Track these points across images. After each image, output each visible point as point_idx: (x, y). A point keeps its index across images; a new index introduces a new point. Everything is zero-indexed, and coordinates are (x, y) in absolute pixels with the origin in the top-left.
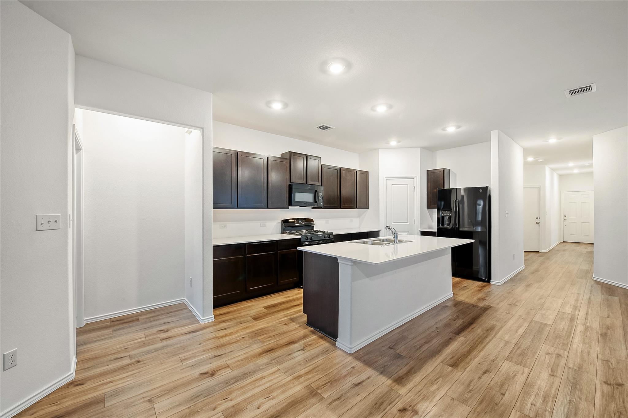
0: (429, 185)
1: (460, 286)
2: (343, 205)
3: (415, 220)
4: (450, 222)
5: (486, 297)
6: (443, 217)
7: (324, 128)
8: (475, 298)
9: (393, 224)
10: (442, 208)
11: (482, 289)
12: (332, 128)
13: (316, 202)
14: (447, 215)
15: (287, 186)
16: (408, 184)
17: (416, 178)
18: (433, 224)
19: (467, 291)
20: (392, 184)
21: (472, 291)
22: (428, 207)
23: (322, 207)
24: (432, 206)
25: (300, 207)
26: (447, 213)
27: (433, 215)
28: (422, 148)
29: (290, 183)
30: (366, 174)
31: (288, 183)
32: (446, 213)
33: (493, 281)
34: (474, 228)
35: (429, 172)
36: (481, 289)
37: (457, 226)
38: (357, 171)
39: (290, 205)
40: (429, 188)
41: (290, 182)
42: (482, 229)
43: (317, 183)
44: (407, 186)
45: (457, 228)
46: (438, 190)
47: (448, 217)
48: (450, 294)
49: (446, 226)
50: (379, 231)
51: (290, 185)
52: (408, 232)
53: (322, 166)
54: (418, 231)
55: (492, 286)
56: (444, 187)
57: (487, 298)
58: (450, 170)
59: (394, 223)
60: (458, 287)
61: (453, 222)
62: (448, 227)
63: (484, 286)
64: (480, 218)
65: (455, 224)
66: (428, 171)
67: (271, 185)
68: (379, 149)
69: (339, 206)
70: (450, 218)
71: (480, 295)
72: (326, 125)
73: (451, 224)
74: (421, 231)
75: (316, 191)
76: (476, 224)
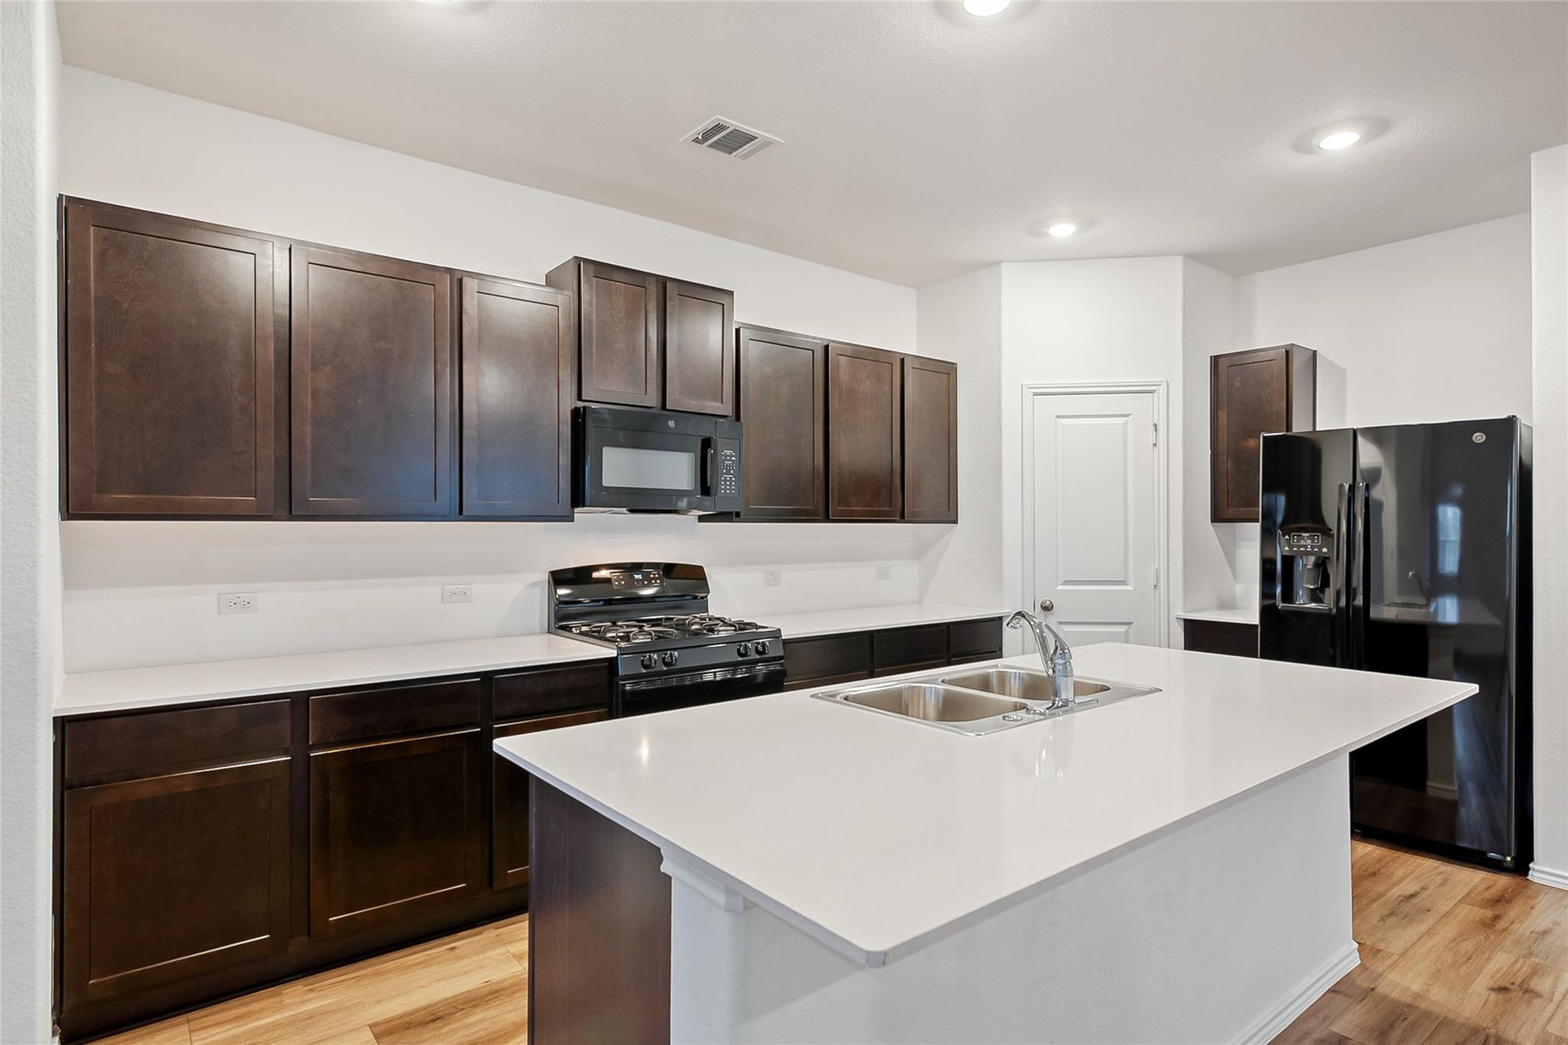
0: (1223, 418)
1: (1381, 896)
2: (840, 504)
3: (1157, 572)
4: (1325, 582)
5: (1535, 971)
6: (1289, 561)
7: (731, 141)
8: (1481, 984)
9: (1060, 587)
10: (1280, 519)
11: (1496, 918)
12: (767, 144)
13: (705, 489)
14: (1308, 554)
15: (566, 417)
16: (1128, 415)
17: (1162, 389)
18: (1239, 588)
19: (1423, 927)
20: (1058, 417)
21: (1449, 930)
22: (1217, 517)
23: (738, 514)
24: (1232, 511)
25: (632, 511)
26: (1306, 541)
27: (1237, 550)
28: (1193, 257)
29: (581, 404)
30: (946, 371)
31: (569, 402)
32: (1302, 542)
33: (1540, 871)
34: (1428, 605)
35: (1222, 363)
36: (1489, 913)
37: (1359, 601)
38: (902, 361)
39: (578, 506)
40: (1223, 434)
41: (580, 398)
42: (1462, 611)
43: (713, 407)
44: (1125, 424)
45: (1355, 608)
46: (1264, 437)
47: (1312, 559)
48: (1345, 958)
49: (1302, 602)
50: (1001, 618)
51: (576, 413)
52: (1130, 624)
53: (738, 331)
54: (1174, 622)
55: (1542, 901)
56: (1289, 427)
57: (1542, 984)
58: (1315, 352)
59: (1066, 583)
60: (1374, 901)
61: (1337, 579)
62: (1313, 605)
63: (1501, 901)
64: (1450, 562)
65: (1350, 593)
66: (1215, 360)
67: (474, 408)
68: (1000, 263)
69: (821, 507)
70: (1322, 564)
71: (1500, 963)
72: (733, 123)
73: (1329, 594)
74: (1186, 621)
75: (706, 443)
76: (1434, 585)
